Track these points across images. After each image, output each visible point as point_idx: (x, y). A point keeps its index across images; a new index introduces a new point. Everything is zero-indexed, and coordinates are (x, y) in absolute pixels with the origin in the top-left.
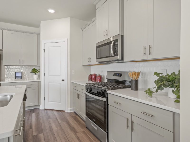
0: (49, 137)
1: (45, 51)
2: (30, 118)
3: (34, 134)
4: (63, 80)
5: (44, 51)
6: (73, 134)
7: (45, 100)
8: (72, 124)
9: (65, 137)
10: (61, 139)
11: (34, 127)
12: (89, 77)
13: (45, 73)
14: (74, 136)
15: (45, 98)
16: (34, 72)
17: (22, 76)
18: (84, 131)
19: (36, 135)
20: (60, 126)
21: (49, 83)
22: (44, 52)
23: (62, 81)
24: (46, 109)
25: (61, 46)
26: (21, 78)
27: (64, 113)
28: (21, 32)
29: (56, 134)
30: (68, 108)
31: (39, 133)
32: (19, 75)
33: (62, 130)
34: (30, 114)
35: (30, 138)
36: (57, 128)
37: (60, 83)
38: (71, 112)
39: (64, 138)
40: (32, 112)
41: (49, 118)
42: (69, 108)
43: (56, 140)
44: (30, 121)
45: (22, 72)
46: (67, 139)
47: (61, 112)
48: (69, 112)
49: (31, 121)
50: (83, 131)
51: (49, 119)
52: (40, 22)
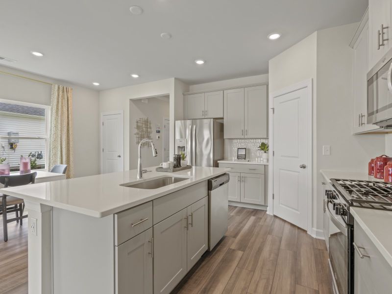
0: (248, 262)
1: (274, 111)
2: (244, 222)
3: (233, 247)
4: (304, 167)
5: (272, 112)
6: (289, 282)
7: (273, 198)
8: (302, 263)
9: (271, 277)
10: (260, 277)
11: (239, 237)
12: (370, 164)
13: (273, 152)
14: (288, 287)
15: (273, 195)
16: (262, 150)
17: (245, 155)
18: (318, 291)
19: (234, 250)
20: (277, 255)
21: (280, 169)
22: (274, 113)
23: (301, 167)
24: (275, 216)
25: (299, 98)
26: (245, 157)
27: (302, 234)
28: (244, 87)
29: (260, 264)
30: (313, 227)
31: (239, 249)
32: (243, 152)
33: (275, 263)
34: (248, 216)
35: (225, 249)
36: (270, 255)
37: (299, 172)
38: (319, 239)
39: (268, 279)
40: (253, 214)
41: (270, 232)
42: (315, 229)
43: (252, 273)
44: (242, 225)
45: (245, 149)
46: (271, 283)
47: (299, 230)
48: (314, 236)
49: (242, 227)
50: (317, 289)
51: (269, 234)
52: (268, 62)
